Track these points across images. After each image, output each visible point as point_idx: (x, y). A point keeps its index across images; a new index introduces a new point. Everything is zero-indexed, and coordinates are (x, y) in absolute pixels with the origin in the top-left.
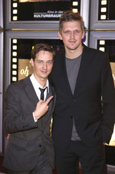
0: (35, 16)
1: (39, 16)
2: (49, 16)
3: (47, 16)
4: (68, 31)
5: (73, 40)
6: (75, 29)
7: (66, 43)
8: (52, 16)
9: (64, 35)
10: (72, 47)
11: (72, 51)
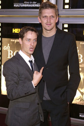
0: (15, 5)
1: (18, 6)
2: (26, 6)
3: (24, 5)
4: (46, 16)
5: (49, 23)
6: (51, 15)
7: (44, 25)
8: (28, 5)
9: (43, 19)
10: (48, 28)
11: (48, 32)
